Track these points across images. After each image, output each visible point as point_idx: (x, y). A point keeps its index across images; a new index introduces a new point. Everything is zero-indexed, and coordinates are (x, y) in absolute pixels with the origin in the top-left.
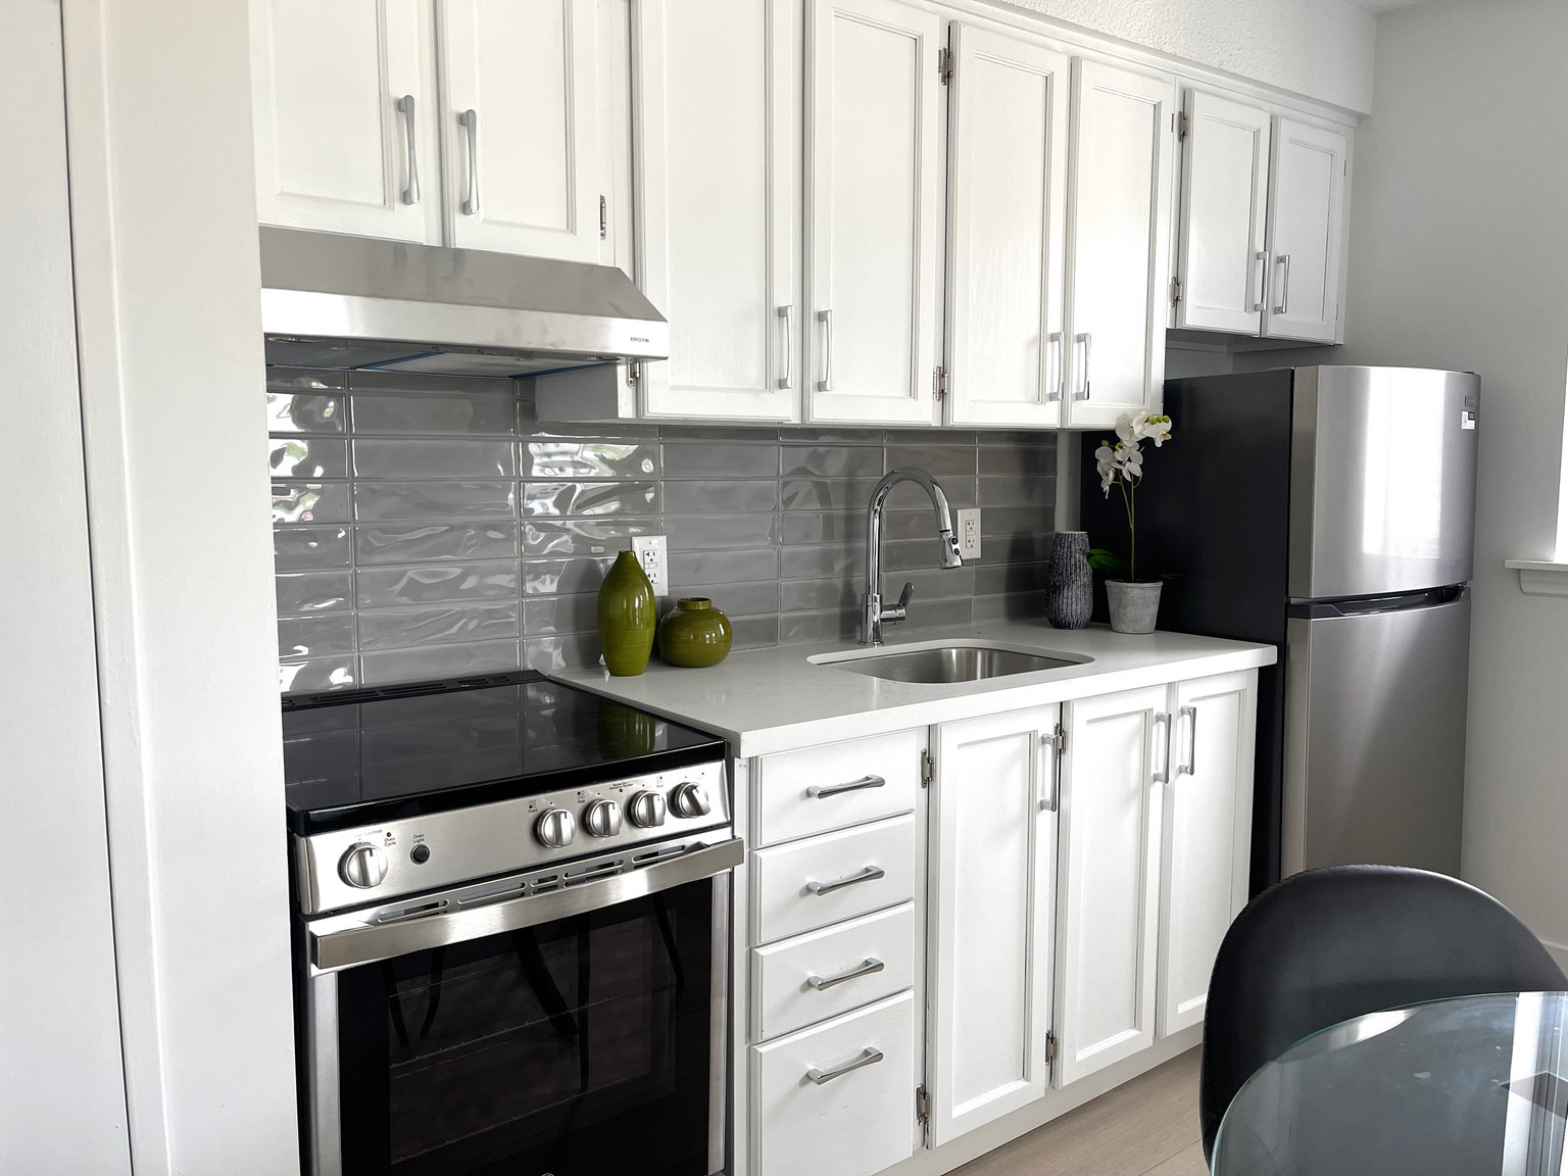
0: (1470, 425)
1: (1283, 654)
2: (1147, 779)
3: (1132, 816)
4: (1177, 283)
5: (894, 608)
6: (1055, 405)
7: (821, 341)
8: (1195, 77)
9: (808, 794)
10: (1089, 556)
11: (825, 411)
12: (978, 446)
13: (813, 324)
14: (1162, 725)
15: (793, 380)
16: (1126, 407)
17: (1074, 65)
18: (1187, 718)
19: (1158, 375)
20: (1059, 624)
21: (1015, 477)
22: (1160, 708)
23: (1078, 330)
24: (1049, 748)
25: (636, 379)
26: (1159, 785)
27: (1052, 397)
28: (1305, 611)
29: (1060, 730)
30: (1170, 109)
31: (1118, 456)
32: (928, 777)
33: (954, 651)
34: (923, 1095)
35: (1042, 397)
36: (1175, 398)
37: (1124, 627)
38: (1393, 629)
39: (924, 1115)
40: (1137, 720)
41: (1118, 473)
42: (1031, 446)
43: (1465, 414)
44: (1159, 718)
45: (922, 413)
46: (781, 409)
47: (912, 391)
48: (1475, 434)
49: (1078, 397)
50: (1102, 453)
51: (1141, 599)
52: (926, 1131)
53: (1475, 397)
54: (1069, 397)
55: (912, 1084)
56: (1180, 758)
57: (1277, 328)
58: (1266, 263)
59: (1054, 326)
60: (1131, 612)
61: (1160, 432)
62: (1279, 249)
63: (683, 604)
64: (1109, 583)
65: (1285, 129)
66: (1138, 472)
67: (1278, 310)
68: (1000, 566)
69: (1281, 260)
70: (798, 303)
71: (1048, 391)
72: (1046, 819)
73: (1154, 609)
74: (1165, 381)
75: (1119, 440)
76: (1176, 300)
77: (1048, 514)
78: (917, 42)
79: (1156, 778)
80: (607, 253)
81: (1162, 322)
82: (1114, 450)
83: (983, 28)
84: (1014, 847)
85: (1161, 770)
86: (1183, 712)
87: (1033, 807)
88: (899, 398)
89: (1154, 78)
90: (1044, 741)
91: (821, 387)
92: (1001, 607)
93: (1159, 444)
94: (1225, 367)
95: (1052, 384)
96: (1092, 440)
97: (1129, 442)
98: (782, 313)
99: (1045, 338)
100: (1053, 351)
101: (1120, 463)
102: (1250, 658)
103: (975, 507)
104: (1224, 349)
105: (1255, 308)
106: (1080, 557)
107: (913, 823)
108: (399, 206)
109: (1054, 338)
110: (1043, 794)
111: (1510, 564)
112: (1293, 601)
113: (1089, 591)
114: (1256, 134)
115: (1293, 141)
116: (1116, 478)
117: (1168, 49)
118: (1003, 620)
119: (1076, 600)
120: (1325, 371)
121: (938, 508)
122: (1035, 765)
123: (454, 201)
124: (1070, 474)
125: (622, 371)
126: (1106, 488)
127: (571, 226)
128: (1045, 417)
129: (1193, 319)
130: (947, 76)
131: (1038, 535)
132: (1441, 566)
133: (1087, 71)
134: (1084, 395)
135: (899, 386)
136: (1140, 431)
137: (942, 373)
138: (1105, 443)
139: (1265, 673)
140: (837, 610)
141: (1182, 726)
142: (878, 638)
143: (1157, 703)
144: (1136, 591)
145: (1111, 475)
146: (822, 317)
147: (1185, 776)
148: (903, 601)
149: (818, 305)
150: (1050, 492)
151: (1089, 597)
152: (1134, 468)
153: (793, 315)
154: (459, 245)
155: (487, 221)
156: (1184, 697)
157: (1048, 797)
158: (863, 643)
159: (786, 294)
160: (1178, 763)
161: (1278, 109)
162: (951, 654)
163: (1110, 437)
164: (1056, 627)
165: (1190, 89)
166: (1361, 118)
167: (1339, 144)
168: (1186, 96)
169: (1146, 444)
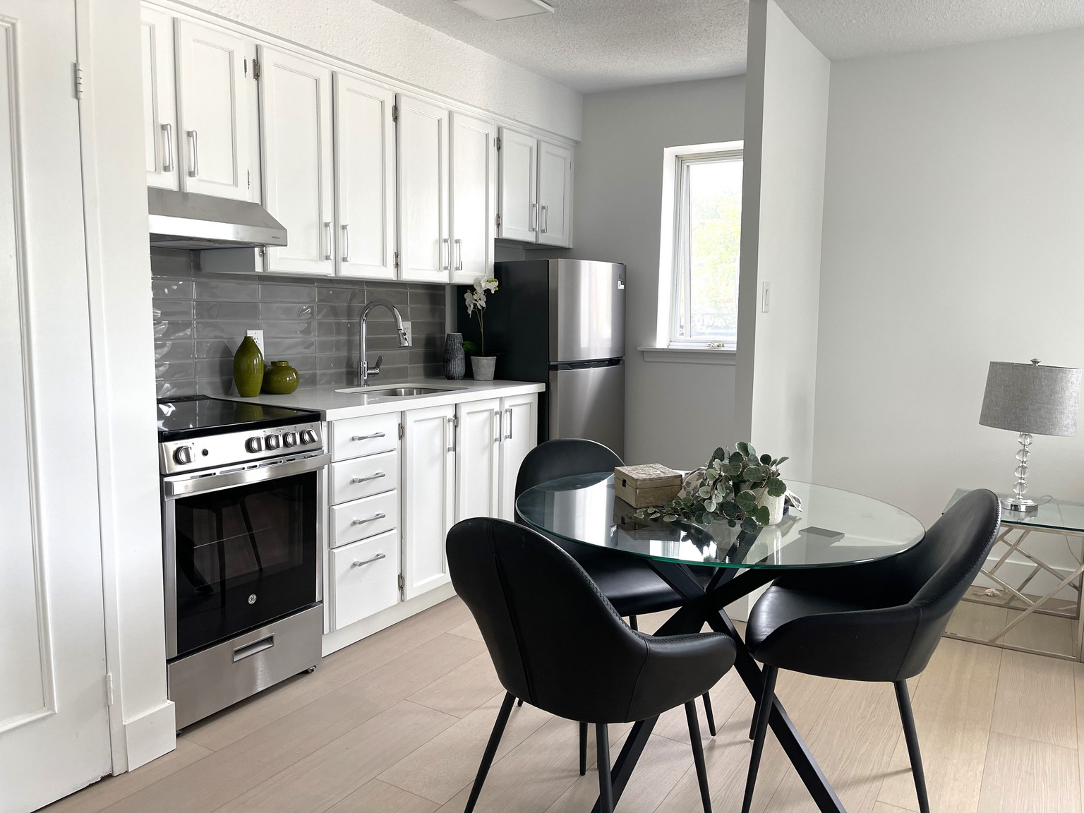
0: (622, 287)
1: (548, 387)
2: (493, 441)
3: (486, 456)
4: (499, 217)
5: (373, 369)
6: (447, 272)
7: (344, 239)
8: (505, 122)
9: (353, 439)
10: (463, 345)
11: (347, 271)
12: (409, 291)
13: (340, 231)
14: (498, 416)
15: (332, 257)
16: (478, 274)
17: (450, 114)
18: (508, 413)
19: (492, 260)
20: (450, 377)
21: (427, 306)
22: (497, 409)
23: (456, 237)
24: (451, 423)
25: (263, 254)
26: (497, 442)
27: (446, 268)
28: (555, 368)
29: (455, 416)
30: (493, 136)
31: (475, 297)
32: (401, 436)
33: (403, 390)
34: (401, 578)
35: (441, 268)
36: (500, 270)
37: (479, 378)
38: (593, 376)
39: (401, 588)
40: (486, 415)
41: (475, 305)
42: (433, 291)
43: (619, 282)
44: (496, 413)
45: (388, 274)
46: (326, 269)
47: (384, 263)
48: (624, 291)
49: (457, 269)
50: (468, 296)
51: (487, 364)
52: (402, 594)
53: (624, 275)
54: (453, 269)
55: (397, 573)
56: (506, 432)
57: (543, 240)
58: (537, 209)
59: (445, 236)
60: (483, 371)
61: (493, 286)
62: (543, 203)
63: (273, 363)
64: (472, 357)
65: (543, 146)
66: (484, 305)
67: (543, 231)
68: (421, 351)
69: (544, 208)
70: (333, 221)
71: (444, 266)
72: (451, 455)
73: (493, 369)
74: (495, 263)
75: (475, 290)
76: (499, 225)
77: (442, 325)
78: (382, 103)
79: (496, 440)
80: (250, 196)
81: (493, 235)
82: (473, 294)
83: (411, 98)
84: (437, 469)
85: (498, 436)
86: (506, 411)
87: (445, 450)
88: (378, 266)
89: (485, 122)
90: (449, 421)
91: (344, 260)
92: (421, 371)
93: (493, 292)
94: (522, 257)
95: (445, 263)
96: (462, 290)
97: (480, 291)
98: (327, 225)
99: (441, 241)
100: (445, 247)
101: (476, 300)
102: (533, 389)
103: (408, 320)
104: (521, 247)
105: (533, 230)
106: (459, 345)
107: (396, 454)
108: (163, 172)
109: (446, 241)
110: (449, 444)
111: (639, 349)
112: (551, 363)
113: (463, 361)
114: (531, 149)
115: (547, 152)
116: (474, 308)
117: (491, 109)
118: (422, 377)
119: (458, 366)
120: (561, 262)
121: (396, 319)
122: (446, 431)
123: (185, 170)
124: (452, 306)
125: (257, 250)
126: (470, 312)
127: (235, 183)
128: (442, 278)
129: (506, 234)
130: (396, 118)
131: (438, 336)
132: (612, 350)
133: (456, 117)
134: (459, 268)
135: (378, 261)
136: (485, 286)
137: (397, 255)
138: (469, 291)
139: (541, 395)
140: (344, 370)
141: (506, 417)
142: (366, 383)
143: (495, 406)
144: (485, 361)
145: (472, 306)
146: (344, 227)
147: (509, 439)
148: (377, 366)
149: (342, 222)
150: (443, 316)
151: (464, 364)
152: (482, 303)
153: (332, 225)
154: (188, 191)
155: (199, 180)
156: (507, 405)
157: (451, 446)
158: (359, 385)
159: (328, 217)
160: (505, 434)
161: (540, 137)
162: (401, 391)
163: (471, 288)
164: (448, 379)
165: (502, 127)
166: (577, 142)
167: (567, 154)
168: (499, 130)
169: (487, 291)
